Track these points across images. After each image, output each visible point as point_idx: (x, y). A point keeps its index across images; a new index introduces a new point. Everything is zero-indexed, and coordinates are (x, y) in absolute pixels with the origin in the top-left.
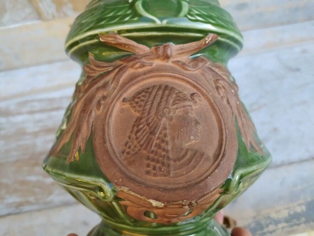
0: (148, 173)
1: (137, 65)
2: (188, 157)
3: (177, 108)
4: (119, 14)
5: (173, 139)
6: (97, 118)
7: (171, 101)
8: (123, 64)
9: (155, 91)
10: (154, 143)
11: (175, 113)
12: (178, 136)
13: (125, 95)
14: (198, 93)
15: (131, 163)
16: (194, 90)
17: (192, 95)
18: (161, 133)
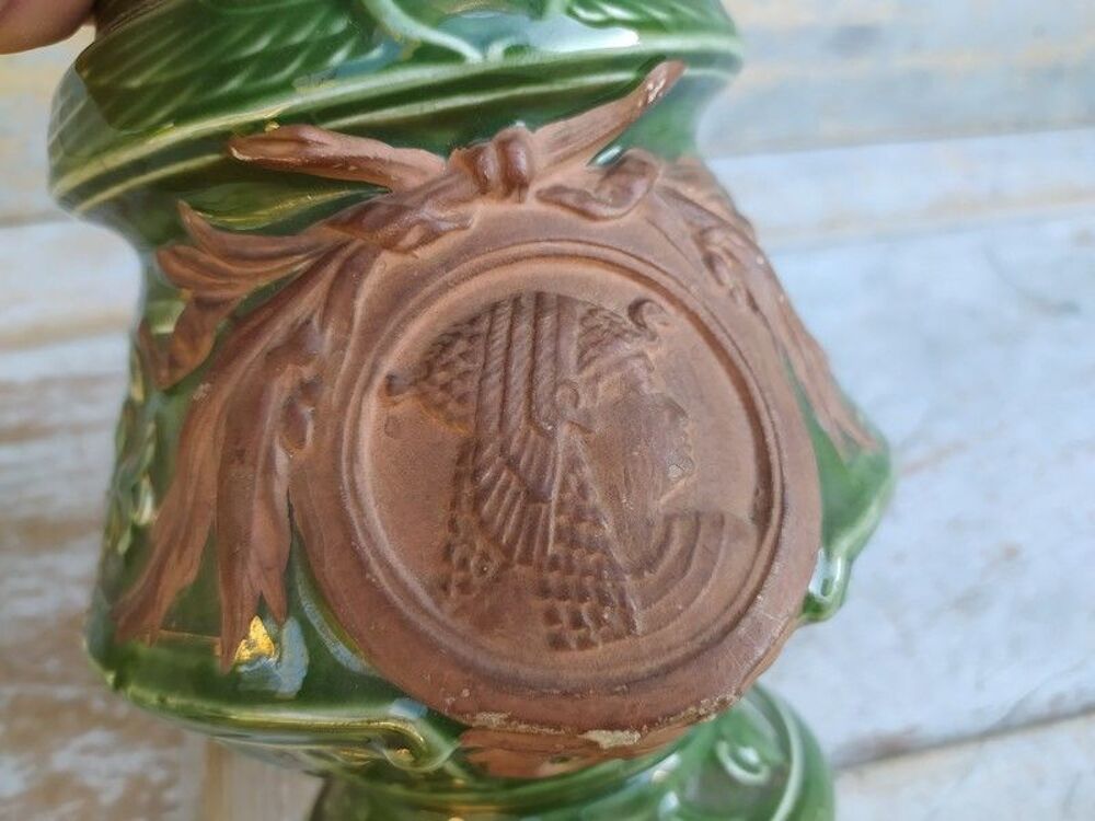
1: (412, 237)
2: (675, 546)
5: (612, 494)
6: (298, 478)
8: (353, 240)
9: (502, 326)
10: (552, 527)
11: (594, 396)
12: (627, 480)
13: (389, 365)
14: (654, 295)
15: (487, 622)
16: (637, 290)
17: (635, 308)
18: (564, 486)
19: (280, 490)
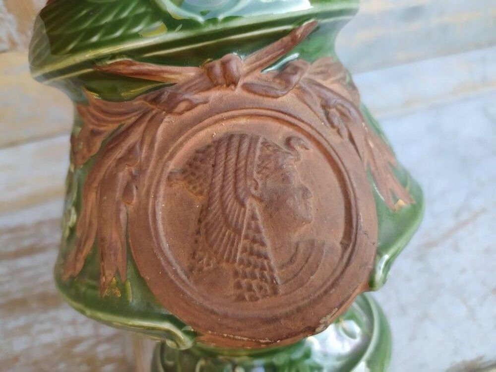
4: (125, 14)
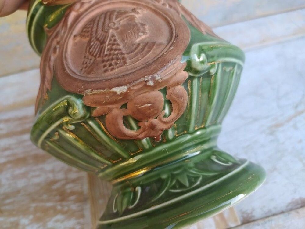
0: (106, 71)
2: (140, 47)
3: (120, 20)
5: (123, 40)
7: (114, 17)
11: (120, 23)
12: (127, 37)
13: (74, 33)
18: (110, 40)
19: (52, 64)
